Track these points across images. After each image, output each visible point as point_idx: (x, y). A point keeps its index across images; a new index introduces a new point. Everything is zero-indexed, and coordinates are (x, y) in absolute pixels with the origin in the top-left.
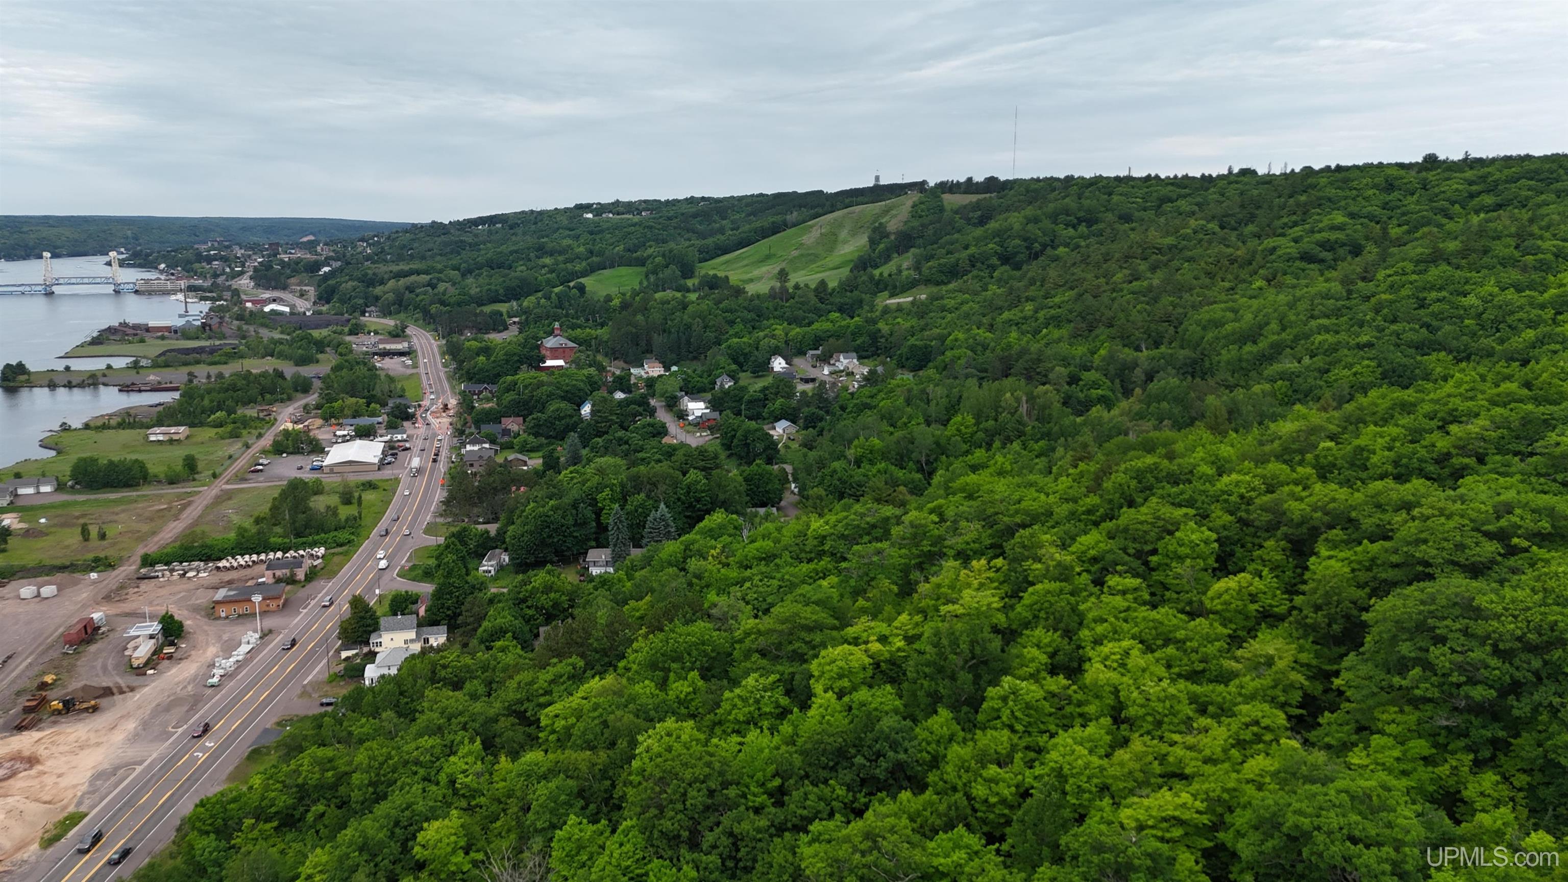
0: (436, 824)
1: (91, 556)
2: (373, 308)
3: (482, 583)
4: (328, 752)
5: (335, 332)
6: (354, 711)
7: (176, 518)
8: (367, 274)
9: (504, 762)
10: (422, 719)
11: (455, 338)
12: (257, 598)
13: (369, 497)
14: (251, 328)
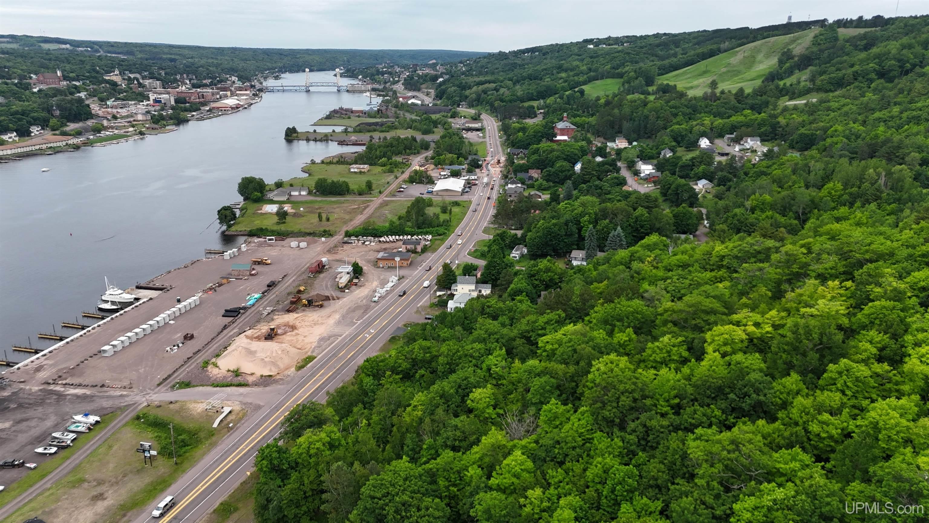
0: (480, 390)
1: (322, 229)
2: (464, 103)
3: (512, 263)
4: (427, 344)
5: (443, 116)
6: (442, 324)
7: (362, 213)
8: (462, 83)
9: (517, 363)
10: (475, 333)
11: (507, 121)
12: (397, 259)
13: (455, 210)
14: (401, 113)
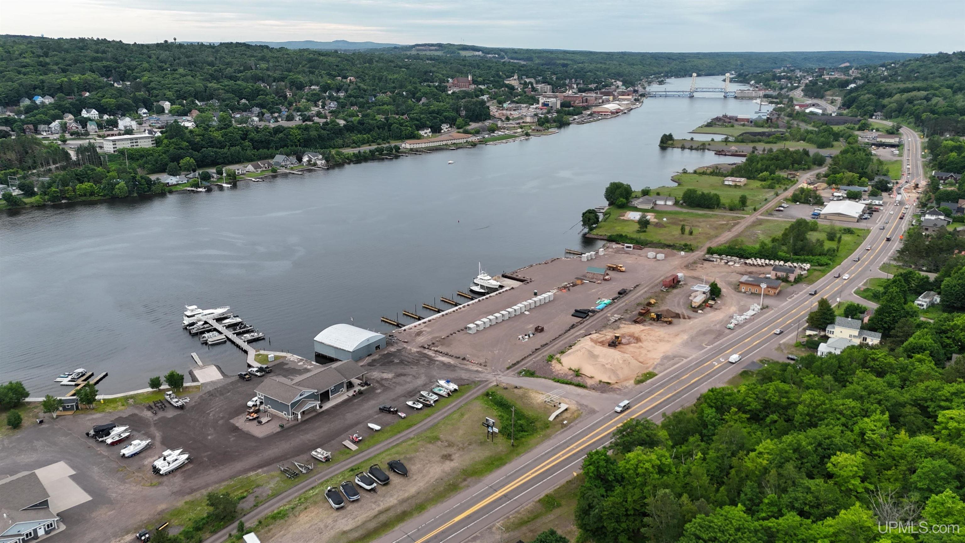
0: (846, 455)
1: (683, 243)
2: (879, 113)
3: (915, 312)
4: (786, 387)
5: (848, 128)
6: (807, 368)
7: (729, 230)
8: (880, 90)
9: (903, 435)
10: (850, 388)
11: (936, 137)
12: (764, 286)
13: (846, 238)
14: (795, 122)
